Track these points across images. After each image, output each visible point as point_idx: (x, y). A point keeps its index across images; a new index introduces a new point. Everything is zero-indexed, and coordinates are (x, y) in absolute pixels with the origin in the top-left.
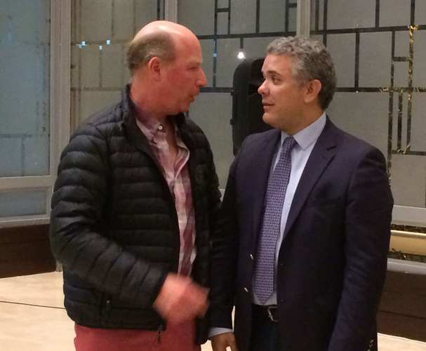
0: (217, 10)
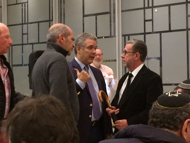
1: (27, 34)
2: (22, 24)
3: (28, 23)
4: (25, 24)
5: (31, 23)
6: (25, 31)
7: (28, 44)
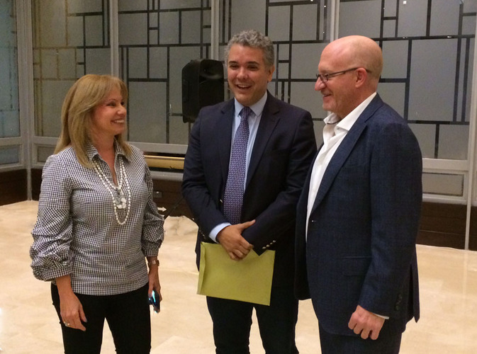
0: (149, 29)
1: (158, 28)
2: (148, 12)
3: (159, 11)
4: (153, 11)
5: (167, 11)
6: (153, 24)
7: (159, 45)
